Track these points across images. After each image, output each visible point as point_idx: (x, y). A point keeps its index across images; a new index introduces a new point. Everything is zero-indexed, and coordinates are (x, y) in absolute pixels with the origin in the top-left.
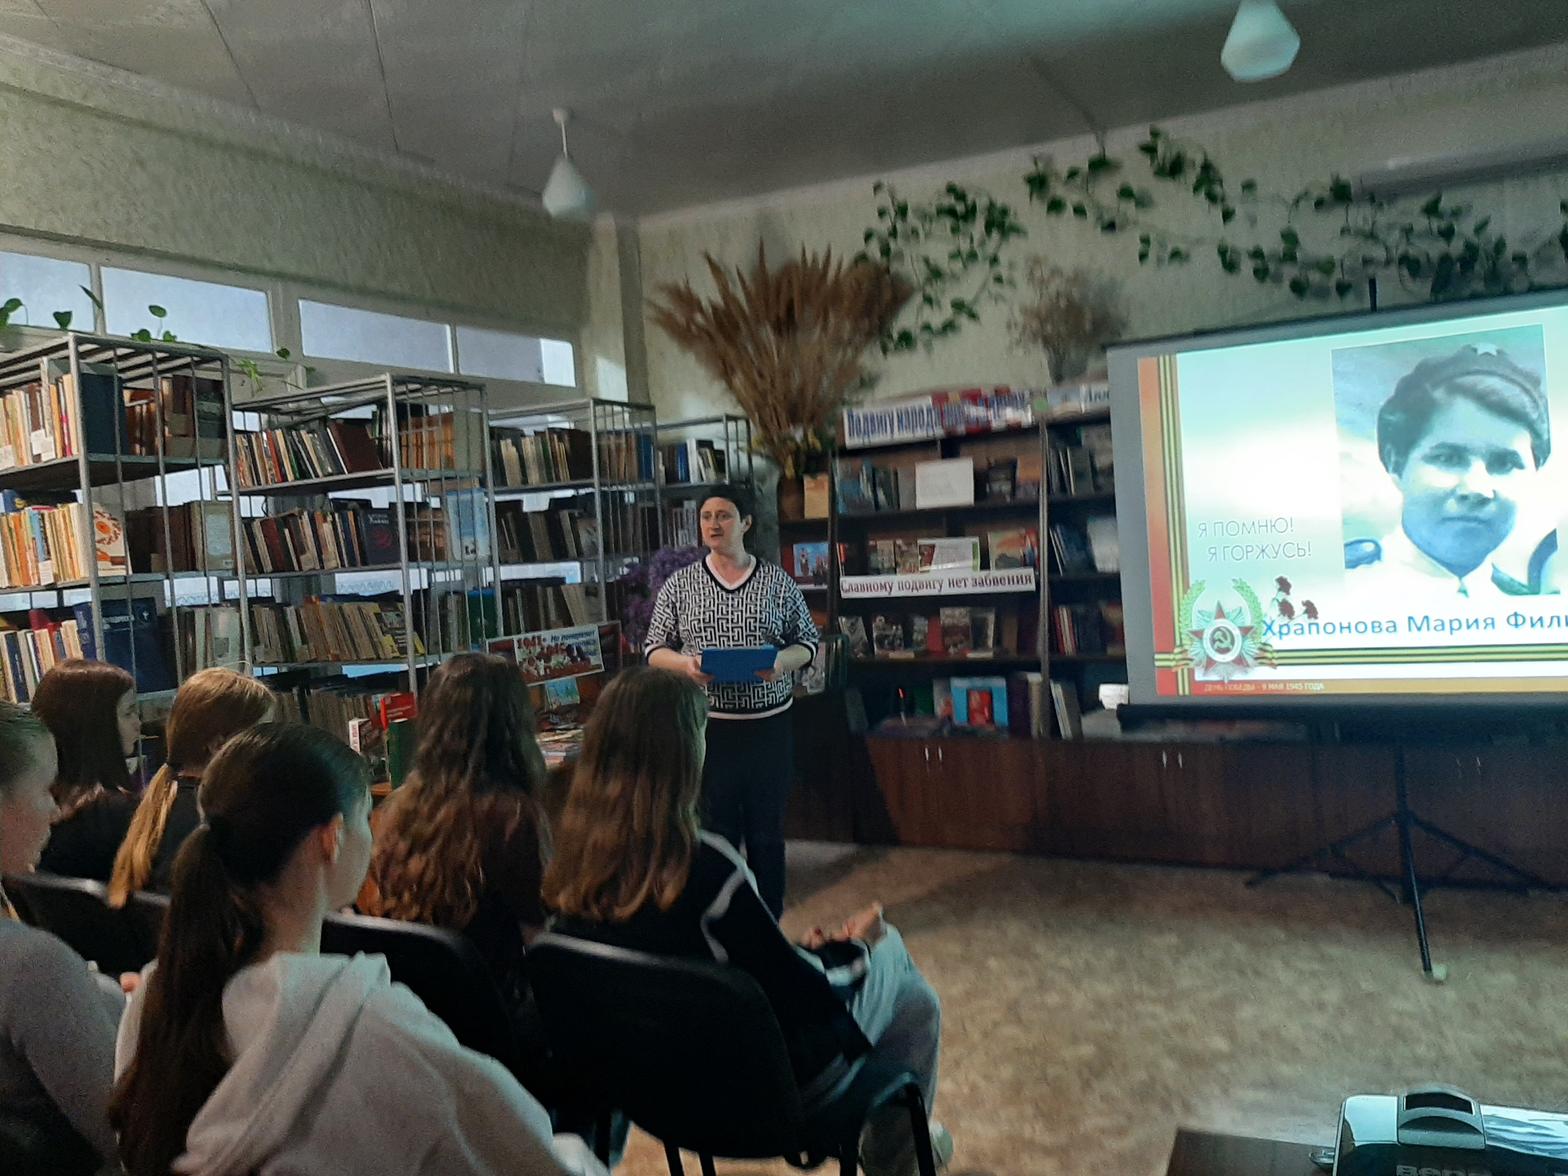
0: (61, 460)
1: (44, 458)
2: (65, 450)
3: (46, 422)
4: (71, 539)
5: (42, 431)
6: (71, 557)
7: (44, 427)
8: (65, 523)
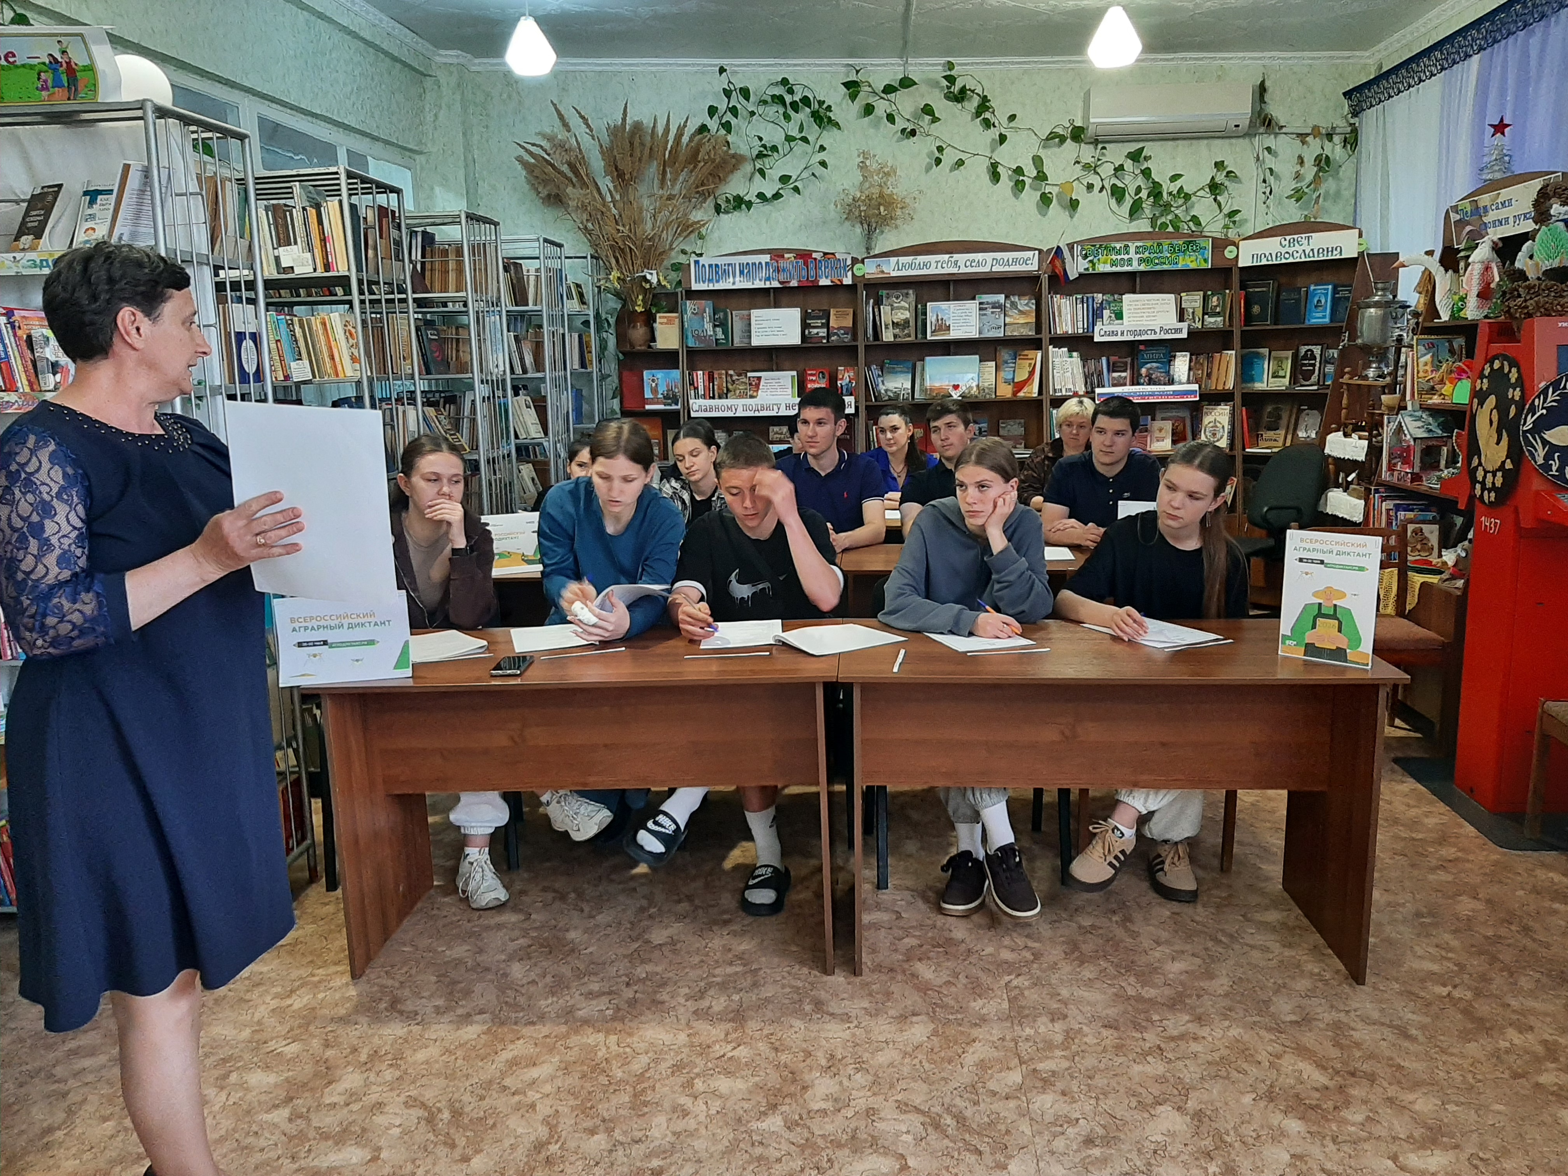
0: (320, 273)
1: (297, 271)
2: (327, 267)
3: (299, 240)
4: (333, 343)
5: (294, 247)
6: (332, 358)
7: (296, 243)
8: (325, 329)
